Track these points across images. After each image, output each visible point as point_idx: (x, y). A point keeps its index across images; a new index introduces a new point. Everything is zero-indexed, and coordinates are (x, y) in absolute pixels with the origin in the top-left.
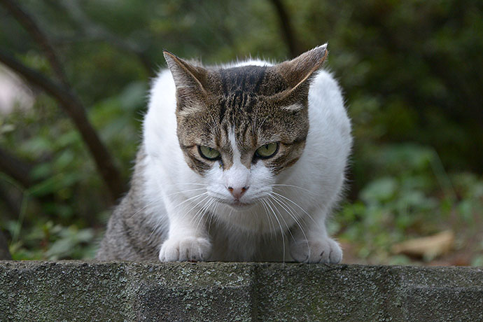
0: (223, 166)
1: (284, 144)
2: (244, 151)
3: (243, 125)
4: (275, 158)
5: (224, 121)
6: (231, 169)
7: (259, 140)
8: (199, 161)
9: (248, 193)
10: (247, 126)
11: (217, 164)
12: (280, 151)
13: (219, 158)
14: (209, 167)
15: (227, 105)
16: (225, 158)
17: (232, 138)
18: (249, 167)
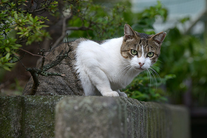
0: (138, 57)
1: (156, 54)
2: (145, 52)
3: (145, 45)
4: (153, 57)
5: (141, 44)
6: (141, 57)
7: (150, 50)
8: (130, 55)
9: (144, 65)
10: (146, 46)
11: (136, 56)
12: (154, 56)
13: (137, 54)
14: (133, 57)
15: (142, 40)
16: (139, 54)
17: (142, 48)
18: (145, 58)
